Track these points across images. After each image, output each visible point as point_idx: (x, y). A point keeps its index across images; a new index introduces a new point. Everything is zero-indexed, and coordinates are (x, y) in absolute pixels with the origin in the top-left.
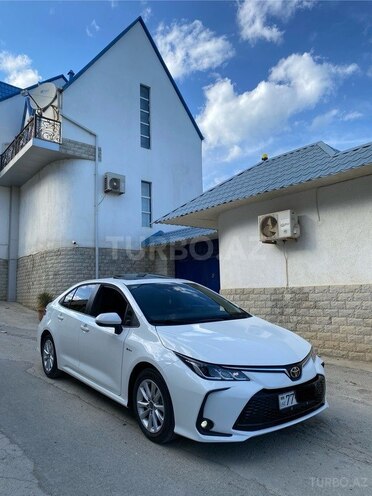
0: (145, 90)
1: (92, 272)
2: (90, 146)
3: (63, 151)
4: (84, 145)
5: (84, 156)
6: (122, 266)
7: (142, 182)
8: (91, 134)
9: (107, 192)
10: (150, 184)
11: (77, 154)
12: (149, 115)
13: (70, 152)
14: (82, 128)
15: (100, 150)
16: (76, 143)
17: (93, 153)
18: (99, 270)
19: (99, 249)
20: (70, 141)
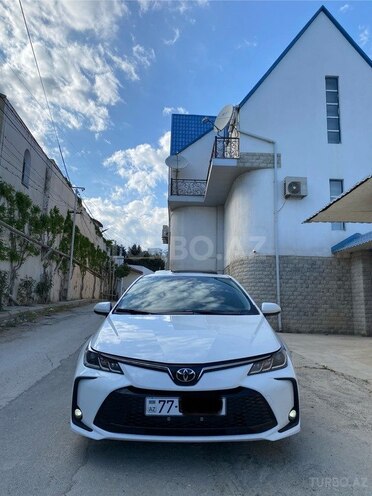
0: (332, 81)
1: (273, 281)
2: (270, 155)
3: (241, 165)
4: (262, 155)
5: (262, 165)
6: (308, 274)
7: (331, 180)
8: (269, 142)
9: (287, 197)
10: (342, 181)
11: (255, 165)
12: (338, 106)
13: (248, 165)
14: (260, 139)
15: (279, 156)
16: (254, 155)
17: (272, 161)
18: (281, 278)
19: (280, 257)
20: (248, 154)
